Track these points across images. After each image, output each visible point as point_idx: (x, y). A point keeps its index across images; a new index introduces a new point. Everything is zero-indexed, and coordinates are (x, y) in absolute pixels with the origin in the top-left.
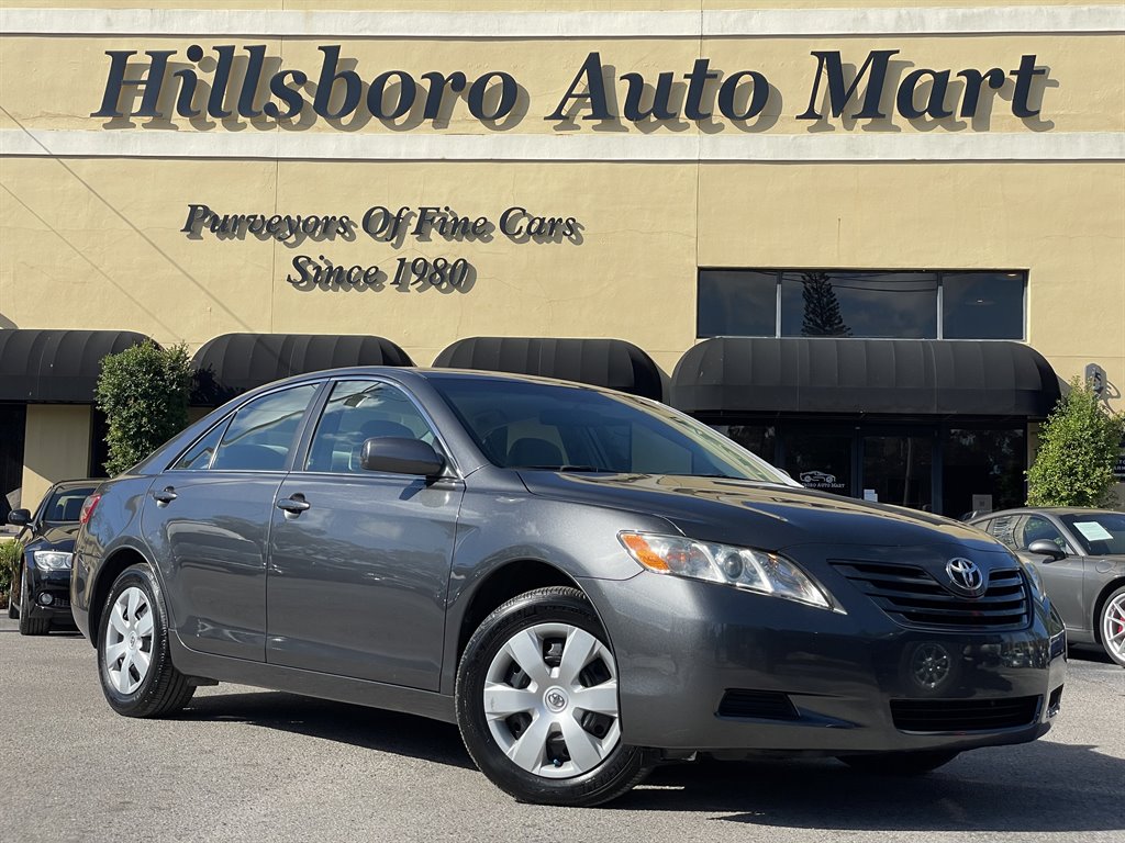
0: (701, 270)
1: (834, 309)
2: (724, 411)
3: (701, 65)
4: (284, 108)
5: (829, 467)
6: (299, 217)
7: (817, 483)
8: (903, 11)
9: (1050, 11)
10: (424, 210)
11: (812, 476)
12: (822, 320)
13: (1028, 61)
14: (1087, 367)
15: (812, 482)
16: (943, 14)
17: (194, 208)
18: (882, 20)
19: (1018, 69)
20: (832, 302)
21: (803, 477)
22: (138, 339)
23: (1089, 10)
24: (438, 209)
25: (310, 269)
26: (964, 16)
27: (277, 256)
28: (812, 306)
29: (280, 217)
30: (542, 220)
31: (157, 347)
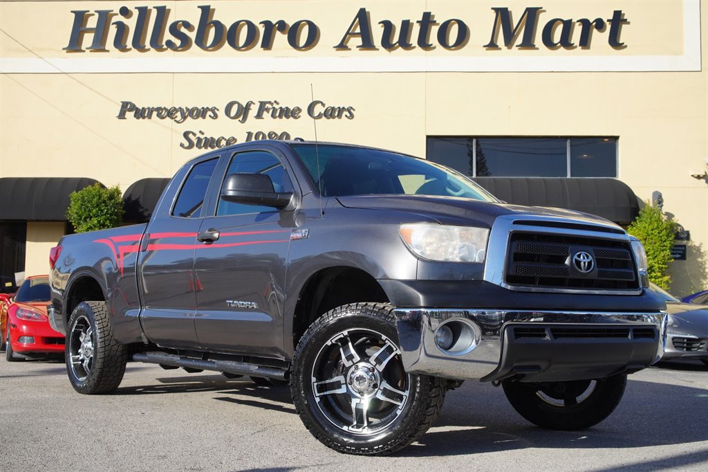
0: (428, 137)
3: (427, 15)
4: (178, 42)
6: (187, 108)
10: (262, 103)
13: (618, 14)
14: (654, 193)
17: (124, 104)
19: (612, 18)
22: (92, 182)
24: (270, 103)
25: (194, 140)
27: (174, 131)
29: (176, 108)
30: (333, 108)
31: (103, 186)
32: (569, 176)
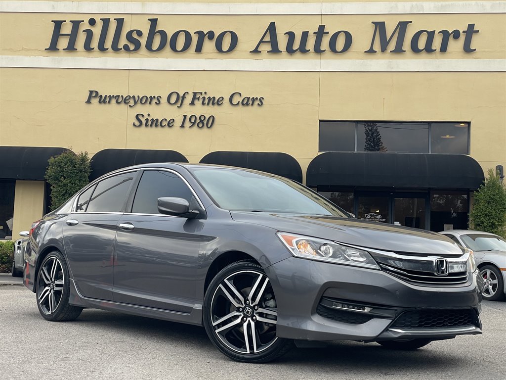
0: (320, 121)
1: (379, 139)
2: (331, 186)
3: (322, 28)
4: (132, 47)
5: (378, 211)
6: (138, 97)
7: (373, 218)
8: (414, 3)
9: (481, 3)
10: (195, 94)
11: (371, 215)
13: (471, 26)
14: (497, 167)
15: (370, 218)
16: (432, 4)
17: (91, 92)
18: (404, 8)
19: (466, 30)
20: (378, 135)
21: (367, 216)
22: (65, 151)
23: (500, 3)
24: (201, 93)
25: (143, 120)
26: (442, 6)
27: (128, 114)
28: (369, 137)
29: (130, 96)
30: (249, 98)
31: (74, 155)
32: (430, 153)
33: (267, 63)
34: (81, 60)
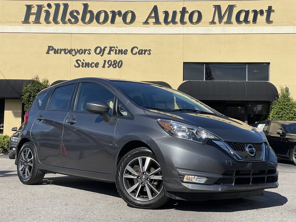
0: (184, 63)
3: (184, 9)
4: (73, 20)
6: (77, 49)
10: (111, 47)
12: (207, 76)
13: (270, 7)
14: (285, 88)
17: (49, 47)
19: (267, 10)
20: (210, 71)
24: (114, 47)
25: (80, 63)
27: (71, 59)
29: (72, 49)
30: (142, 50)
32: (247, 81)
33: (152, 29)
34: (43, 28)
